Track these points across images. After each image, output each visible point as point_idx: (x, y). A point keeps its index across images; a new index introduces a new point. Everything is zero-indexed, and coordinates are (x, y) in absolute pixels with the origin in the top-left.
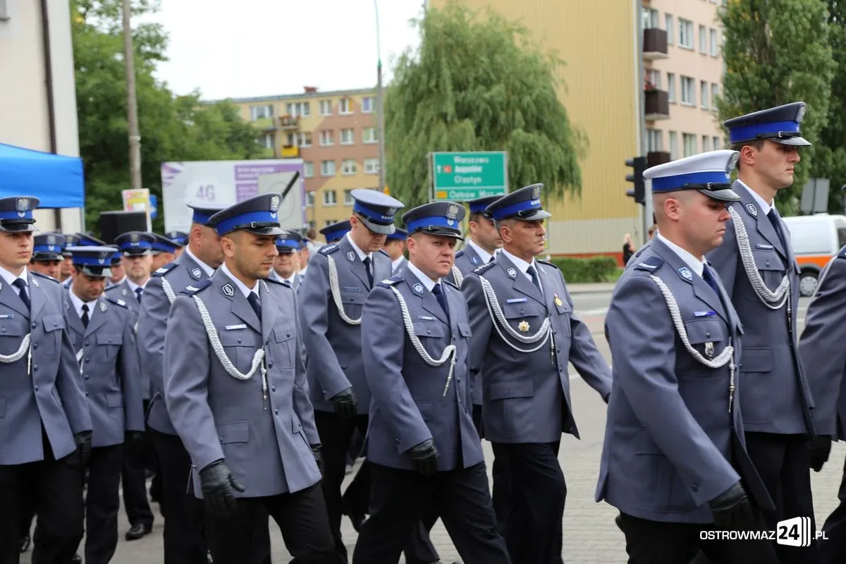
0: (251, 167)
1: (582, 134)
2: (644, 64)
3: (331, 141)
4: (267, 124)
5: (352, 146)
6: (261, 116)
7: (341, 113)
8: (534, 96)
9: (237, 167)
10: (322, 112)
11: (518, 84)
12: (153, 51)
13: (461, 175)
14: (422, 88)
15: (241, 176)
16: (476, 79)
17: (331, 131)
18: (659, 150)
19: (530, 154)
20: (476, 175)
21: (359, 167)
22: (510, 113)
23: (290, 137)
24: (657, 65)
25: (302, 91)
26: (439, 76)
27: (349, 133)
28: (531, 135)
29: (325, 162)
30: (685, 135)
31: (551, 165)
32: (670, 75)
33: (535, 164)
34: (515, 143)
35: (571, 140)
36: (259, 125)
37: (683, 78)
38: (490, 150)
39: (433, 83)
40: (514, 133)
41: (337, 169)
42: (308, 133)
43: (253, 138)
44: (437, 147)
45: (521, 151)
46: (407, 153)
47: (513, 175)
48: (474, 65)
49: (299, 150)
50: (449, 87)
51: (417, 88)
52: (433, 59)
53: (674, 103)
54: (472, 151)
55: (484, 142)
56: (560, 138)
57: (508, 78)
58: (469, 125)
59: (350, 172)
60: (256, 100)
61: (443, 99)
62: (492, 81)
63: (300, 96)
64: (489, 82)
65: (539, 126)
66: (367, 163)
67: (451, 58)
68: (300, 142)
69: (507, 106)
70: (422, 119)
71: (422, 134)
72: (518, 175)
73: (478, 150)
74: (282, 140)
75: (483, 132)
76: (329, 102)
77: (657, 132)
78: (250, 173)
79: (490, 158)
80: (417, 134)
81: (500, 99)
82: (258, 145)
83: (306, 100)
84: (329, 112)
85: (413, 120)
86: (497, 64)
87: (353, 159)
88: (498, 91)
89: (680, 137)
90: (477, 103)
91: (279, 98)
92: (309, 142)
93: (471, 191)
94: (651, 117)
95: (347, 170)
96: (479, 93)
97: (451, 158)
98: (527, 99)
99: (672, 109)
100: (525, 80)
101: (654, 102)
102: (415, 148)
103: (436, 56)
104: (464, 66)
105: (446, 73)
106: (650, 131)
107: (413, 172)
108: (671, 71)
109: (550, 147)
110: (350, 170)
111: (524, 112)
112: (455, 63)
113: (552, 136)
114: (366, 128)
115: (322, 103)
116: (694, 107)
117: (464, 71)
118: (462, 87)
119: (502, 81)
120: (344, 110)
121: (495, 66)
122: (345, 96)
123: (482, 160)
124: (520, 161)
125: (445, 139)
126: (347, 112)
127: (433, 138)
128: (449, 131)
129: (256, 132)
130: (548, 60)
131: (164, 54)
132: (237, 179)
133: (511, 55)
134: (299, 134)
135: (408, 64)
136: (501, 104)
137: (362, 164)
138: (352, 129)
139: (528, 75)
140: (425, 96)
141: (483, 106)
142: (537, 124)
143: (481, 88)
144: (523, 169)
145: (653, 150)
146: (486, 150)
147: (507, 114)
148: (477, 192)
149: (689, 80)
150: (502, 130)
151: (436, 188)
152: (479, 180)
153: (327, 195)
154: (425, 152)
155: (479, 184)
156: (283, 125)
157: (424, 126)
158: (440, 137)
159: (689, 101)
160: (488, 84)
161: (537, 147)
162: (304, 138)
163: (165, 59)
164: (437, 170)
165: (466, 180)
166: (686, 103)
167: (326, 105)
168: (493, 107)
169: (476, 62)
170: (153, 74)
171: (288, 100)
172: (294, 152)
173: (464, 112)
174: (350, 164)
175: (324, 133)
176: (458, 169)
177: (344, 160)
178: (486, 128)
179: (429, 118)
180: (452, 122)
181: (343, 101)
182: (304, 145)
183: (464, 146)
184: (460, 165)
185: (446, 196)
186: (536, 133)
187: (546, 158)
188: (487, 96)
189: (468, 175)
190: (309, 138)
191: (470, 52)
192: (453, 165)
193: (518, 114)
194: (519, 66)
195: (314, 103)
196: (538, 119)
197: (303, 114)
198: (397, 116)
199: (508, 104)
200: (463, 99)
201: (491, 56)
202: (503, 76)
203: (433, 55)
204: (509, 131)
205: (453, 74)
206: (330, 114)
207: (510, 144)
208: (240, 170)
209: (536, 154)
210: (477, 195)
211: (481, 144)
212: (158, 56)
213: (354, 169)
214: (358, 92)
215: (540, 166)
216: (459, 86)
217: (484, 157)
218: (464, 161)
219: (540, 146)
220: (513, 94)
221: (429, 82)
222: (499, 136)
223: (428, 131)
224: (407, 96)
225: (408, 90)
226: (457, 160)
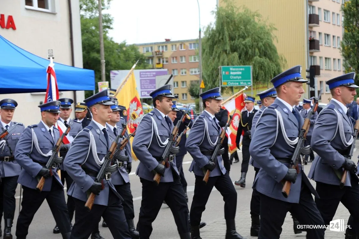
0: (146, 72)
1: (284, 58)
2: (309, 29)
3: (176, 61)
4: (150, 54)
5: (184, 63)
6: (148, 51)
7: (180, 50)
8: (263, 43)
9: (140, 72)
10: (173, 49)
11: (257, 38)
12: (107, 25)
13: (233, 75)
14: (216, 39)
15: (142, 76)
16: (239, 35)
17: (176, 57)
18: (315, 64)
19: (261, 67)
20: (238, 75)
21: (187, 72)
22: (253, 50)
23: (159, 60)
24: (314, 29)
25: (164, 41)
26: (223, 35)
27: (184, 58)
28: (262, 59)
29: (174, 70)
30: (326, 58)
31: (270, 71)
32: (320, 33)
33: (264, 71)
34: (255, 62)
35: (279, 61)
36: (146, 55)
37: (325, 34)
38: (245, 65)
39: (221, 37)
40: (255, 58)
41: (179, 72)
42: (167, 58)
43: (144, 60)
44: (223, 64)
45: (258, 65)
46: (210, 66)
47: (254, 75)
48: (238, 30)
49: (163, 65)
50: (228, 39)
51: (214, 40)
52: (221, 28)
53: (322, 45)
54: (237, 65)
55: (242, 62)
56: (274, 60)
57: (252, 35)
58: (236, 54)
59: (184, 74)
60: (145, 44)
61: (225, 44)
62: (246, 36)
63: (163, 43)
64: (244, 37)
65: (265, 55)
66: (191, 70)
67: (228, 27)
68: (163, 62)
69: (252, 47)
70: (216, 52)
71: (216, 59)
72: (256, 76)
73: (239, 65)
74: (156, 61)
75: (242, 58)
76: (176, 45)
77: (314, 57)
78: (146, 75)
79: (245, 69)
80: (214, 59)
81: (249, 44)
82: (146, 63)
83: (166, 45)
84: (175, 49)
85: (212, 53)
86: (248, 29)
87: (185, 69)
88: (248, 40)
89: (324, 59)
90: (239, 46)
91: (155, 44)
92: (167, 62)
93: (237, 82)
94: (312, 51)
95: (182, 73)
96: (240, 41)
97: (229, 68)
98: (260, 44)
99: (321, 47)
100: (259, 36)
101: (313, 44)
102: (213, 64)
103: (222, 26)
104: (234, 30)
105: (226, 33)
106: (311, 56)
107: (213, 75)
108: (320, 32)
109: (270, 64)
110: (184, 73)
111: (259, 49)
112: (230, 29)
113: (271, 59)
114: (191, 56)
115: (172, 45)
116: (330, 47)
117: (234, 32)
118: (233, 39)
119: (250, 37)
120: (181, 48)
121: (247, 30)
122: (182, 43)
123: (241, 69)
124: (257, 69)
125: (226, 60)
126: (183, 49)
127: (221, 60)
128: (228, 57)
129: (145, 57)
130: (269, 27)
131: (111, 26)
132: (141, 77)
133: (254, 26)
134: (163, 58)
135: (211, 30)
136: (249, 46)
137: (189, 71)
138: (185, 56)
139: (261, 34)
140: (218, 42)
141: (242, 47)
142: (264, 54)
143: (241, 39)
144: (258, 73)
145: (313, 65)
146: (243, 65)
147: (252, 50)
148: (239, 82)
149: (328, 35)
150: (250, 56)
151: (222, 81)
152: (240, 77)
153: (174, 84)
154: (218, 66)
155: (240, 79)
156: (157, 55)
157: (217, 55)
158: (224, 60)
159: (328, 44)
160: (244, 38)
161: (264, 64)
162: (165, 60)
163: (112, 28)
164: (223, 73)
165: (235, 78)
166: (327, 45)
167: (174, 46)
168: (246, 48)
169: (239, 29)
170: (107, 35)
171: (158, 44)
172: (161, 66)
173: (234, 49)
174: (184, 71)
175: (173, 58)
176: (231, 73)
177: (182, 69)
178: (243, 56)
179: (219, 52)
180: (229, 53)
181: (181, 45)
182: (165, 63)
183: (234, 63)
184: (233, 71)
185: (226, 84)
186: (264, 57)
187: (268, 69)
188: (244, 42)
189: (236, 75)
190: (167, 60)
191: (236, 25)
192: (230, 71)
193: (257, 50)
194: (257, 30)
195: (169, 46)
196: (265, 52)
197: (165, 51)
198: (206, 51)
199: (252, 46)
200: (234, 44)
201: (245, 26)
202: (250, 34)
203: (221, 26)
204: (253, 57)
205: (229, 34)
206: (176, 50)
207: (253, 62)
208: (142, 73)
209: (264, 66)
210: (239, 84)
211: (241, 62)
212: (109, 27)
213: (185, 73)
214: (187, 41)
215: (266, 71)
216: (232, 39)
217: (242, 68)
218: (234, 69)
219: (266, 63)
220: (255, 41)
221: (219, 37)
222: (249, 59)
223: (219, 57)
224: (210, 43)
225: (210, 40)
226: (231, 69)
